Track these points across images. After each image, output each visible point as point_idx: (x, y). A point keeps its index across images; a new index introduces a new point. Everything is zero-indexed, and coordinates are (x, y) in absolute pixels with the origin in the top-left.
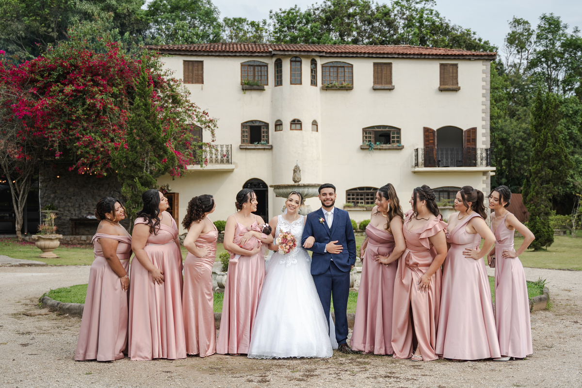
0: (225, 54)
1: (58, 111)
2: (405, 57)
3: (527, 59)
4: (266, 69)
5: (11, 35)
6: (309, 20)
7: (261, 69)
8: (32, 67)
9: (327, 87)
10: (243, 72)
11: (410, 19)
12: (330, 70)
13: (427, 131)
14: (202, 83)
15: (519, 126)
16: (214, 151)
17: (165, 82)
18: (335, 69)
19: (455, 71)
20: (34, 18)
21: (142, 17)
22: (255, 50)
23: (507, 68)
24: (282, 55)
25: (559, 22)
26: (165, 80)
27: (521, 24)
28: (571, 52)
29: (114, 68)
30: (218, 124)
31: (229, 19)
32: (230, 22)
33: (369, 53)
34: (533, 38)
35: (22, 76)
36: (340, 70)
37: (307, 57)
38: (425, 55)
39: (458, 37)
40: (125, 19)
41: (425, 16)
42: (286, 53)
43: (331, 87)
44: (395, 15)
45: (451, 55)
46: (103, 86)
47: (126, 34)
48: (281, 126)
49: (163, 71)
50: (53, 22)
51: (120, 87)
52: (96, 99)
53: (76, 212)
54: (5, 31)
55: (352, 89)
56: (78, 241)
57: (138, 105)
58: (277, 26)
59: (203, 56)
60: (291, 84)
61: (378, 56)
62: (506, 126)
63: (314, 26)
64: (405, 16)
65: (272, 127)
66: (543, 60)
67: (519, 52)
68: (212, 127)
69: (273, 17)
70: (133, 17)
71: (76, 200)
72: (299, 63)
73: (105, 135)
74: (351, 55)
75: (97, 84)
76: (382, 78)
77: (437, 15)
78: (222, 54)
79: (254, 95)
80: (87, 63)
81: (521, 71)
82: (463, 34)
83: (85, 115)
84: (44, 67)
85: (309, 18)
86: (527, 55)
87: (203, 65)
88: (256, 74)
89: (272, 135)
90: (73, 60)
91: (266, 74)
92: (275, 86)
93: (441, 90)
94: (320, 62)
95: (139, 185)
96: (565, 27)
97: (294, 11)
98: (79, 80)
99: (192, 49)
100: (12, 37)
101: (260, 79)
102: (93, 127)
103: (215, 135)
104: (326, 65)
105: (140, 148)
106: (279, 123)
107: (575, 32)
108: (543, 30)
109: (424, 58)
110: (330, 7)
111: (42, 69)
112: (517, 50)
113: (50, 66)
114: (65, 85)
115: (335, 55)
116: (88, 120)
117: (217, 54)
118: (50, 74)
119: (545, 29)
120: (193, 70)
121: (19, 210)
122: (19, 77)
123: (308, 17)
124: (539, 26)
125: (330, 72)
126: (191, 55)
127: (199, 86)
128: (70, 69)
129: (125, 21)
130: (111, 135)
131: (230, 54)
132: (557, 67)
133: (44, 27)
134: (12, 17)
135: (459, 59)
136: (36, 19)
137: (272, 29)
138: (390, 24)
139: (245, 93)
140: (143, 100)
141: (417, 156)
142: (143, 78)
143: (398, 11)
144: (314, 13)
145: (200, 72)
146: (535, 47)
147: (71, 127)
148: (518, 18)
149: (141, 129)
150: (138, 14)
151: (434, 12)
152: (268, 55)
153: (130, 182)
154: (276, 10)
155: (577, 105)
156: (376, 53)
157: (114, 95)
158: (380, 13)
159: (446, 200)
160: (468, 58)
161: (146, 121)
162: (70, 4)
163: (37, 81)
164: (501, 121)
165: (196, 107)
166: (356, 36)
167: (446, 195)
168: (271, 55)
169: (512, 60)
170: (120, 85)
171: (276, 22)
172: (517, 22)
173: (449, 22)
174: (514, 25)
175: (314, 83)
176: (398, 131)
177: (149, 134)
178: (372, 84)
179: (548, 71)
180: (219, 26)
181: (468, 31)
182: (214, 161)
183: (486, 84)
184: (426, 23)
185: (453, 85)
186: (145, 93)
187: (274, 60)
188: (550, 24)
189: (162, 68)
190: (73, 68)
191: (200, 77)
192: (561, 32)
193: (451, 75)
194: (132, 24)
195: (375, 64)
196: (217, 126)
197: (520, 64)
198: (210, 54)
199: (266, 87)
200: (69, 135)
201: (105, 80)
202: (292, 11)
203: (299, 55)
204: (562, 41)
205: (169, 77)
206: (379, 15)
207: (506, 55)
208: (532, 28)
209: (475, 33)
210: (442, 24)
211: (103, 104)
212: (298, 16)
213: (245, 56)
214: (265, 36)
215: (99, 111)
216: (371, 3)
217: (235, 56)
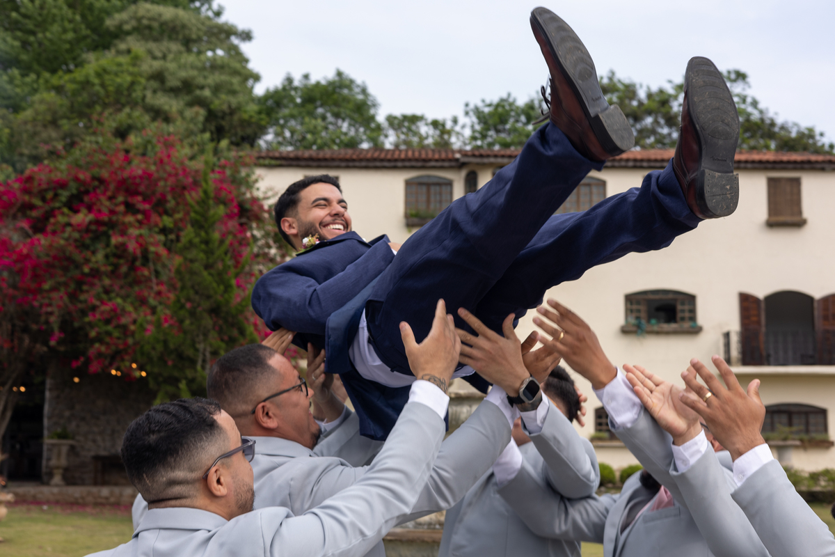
0: (378, 164)
1: (63, 261)
4: (449, 189)
6: (530, 117)
7: (440, 190)
10: (409, 195)
13: (747, 301)
19: (795, 191)
21: (251, 117)
22: (431, 156)
24: (478, 164)
29: (166, 180)
31: (395, 118)
32: (396, 122)
33: (635, 160)
35: (10, 199)
36: (584, 190)
39: (793, 140)
40: (224, 120)
42: (486, 160)
45: (788, 162)
46: (145, 212)
52: (129, 237)
53: (107, 444)
58: (478, 127)
59: (338, 167)
61: (652, 164)
69: (471, 114)
70: (236, 118)
73: (143, 301)
75: (130, 209)
77: (755, 104)
80: (119, 173)
82: (802, 136)
83: (108, 265)
84: (47, 184)
88: (432, 199)
90: (98, 170)
91: (449, 199)
93: (771, 225)
95: (186, 396)
97: (506, 103)
98: (102, 204)
99: (325, 157)
101: (438, 207)
105: (192, 324)
109: (738, 168)
111: (44, 187)
113: (57, 181)
114: (76, 212)
116: (114, 273)
117: (364, 164)
118: (56, 195)
122: (5, 201)
123: (529, 112)
126: (319, 167)
128: (89, 186)
129: (223, 123)
130: (152, 301)
131: (386, 164)
135: (803, 169)
137: (467, 133)
140: (202, 233)
141: (727, 345)
142: (205, 192)
147: (83, 287)
151: (749, 100)
152: (453, 164)
153: (170, 389)
156: (649, 160)
157: (164, 231)
158: (655, 101)
159: (786, 429)
160: (819, 166)
161: (205, 273)
163: (32, 207)
167: (784, 418)
168: (458, 165)
170: (178, 212)
171: (476, 121)
176: (691, 299)
177: (209, 297)
180: (379, 128)
181: (811, 130)
185: (792, 215)
186: (206, 219)
187: (464, 173)
189: (258, 185)
190: (96, 183)
193: (788, 197)
194: (235, 126)
198: (351, 164)
200: (79, 301)
201: (149, 202)
202: (503, 103)
206: (654, 105)
209: (822, 135)
210: (762, 120)
211: (141, 245)
212: (512, 110)
213: (413, 168)
214: (456, 142)
215: (135, 259)
216: (638, 86)
217: (395, 168)
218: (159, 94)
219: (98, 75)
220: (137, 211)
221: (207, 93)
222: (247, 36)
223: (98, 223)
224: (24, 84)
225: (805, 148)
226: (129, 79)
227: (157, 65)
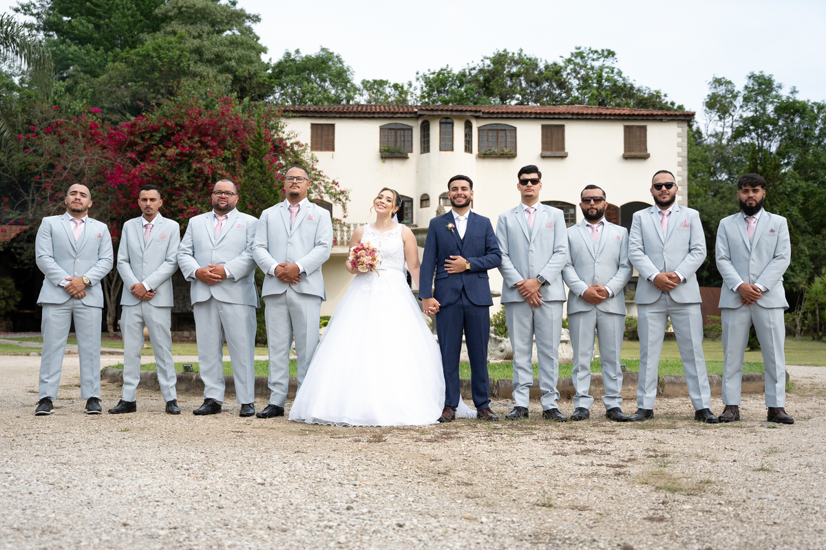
0: (362, 115)
1: (159, 179)
2: (580, 117)
3: (732, 127)
4: (410, 134)
5: (116, 103)
6: (463, 82)
7: (404, 133)
8: (132, 127)
9: (485, 154)
10: (382, 137)
11: (585, 79)
12: (488, 134)
14: (333, 150)
15: (723, 206)
16: (345, 229)
17: (288, 147)
18: (495, 133)
19: (643, 135)
20: (141, 83)
21: (264, 80)
22: (397, 110)
23: (706, 138)
24: (430, 115)
25: (772, 81)
26: (289, 145)
27: (722, 84)
28: (787, 118)
29: (226, 127)
30: (351, 196)
31: (368, 82)
32: (369, 85)
33: (536, 113)
34: (739, 102)
35: (120, 139)
36: (501, 134)
37: (460, 118)
38: (606, 115)
39: (646, 99)
40: (245, 83)
41: (605, 75)
42: (435, 113)
43: (490, 154)
44: (568, 74)
45: (638, 115)
46: (213, 148)
47: (245, 99)
48: (428, 202)
49: (286, 133)
50: (162, 87)
51: (233, 150)
52: (204, 163)
53: (180, 305)
54: (109, 98)
55: (515, 157)
56: (179, 337)
57: (252, 165)
58: (425, 89)
59: (334, 118)
60: (441, 150)
61: (547, 116)
62: (707, 205)
63: (469, 89)
64: (579, 76)
65: (416, 203)
66: (751, 128)
67: (721, 119)
68: (343, 200)
69: (421, 79)
70: (254, 81)
71: (180, 290)
72: (451, 125)
74: (514, 116)
75: (204, 145)
76: (552, 143)
77: (620, 73)
78: (357, 116)
79: (394, 166)
80: (195, 121)
81: (724, 142)
82: (651, 96)
83: (190, 183)
84: (145, 128)
85: (464, 79)
86: (731, 122)
87: (334, 129)
88: (398, 140)
89: (417, 213)
90: (179, 119)
91: (410, 139)
92: (422, 153)
93: (626, 158)
94: (476, 125)
96: (780, 87)
97: (445, 72)
98: (184, 142)
99: (321, 110)
100: (117, 106)
101: (403, 145)
102: (199, 197)
103: (347, 210)
104: (484, 128)
106: (425, 198)
107: (792, 93)
108: (752, 91)
109: (605, 119)
110: (489, 66)
111: (143, 130)
112: (719, 116)
113: (152, 127)
114: (168, 147)
115: (495, 116)
116: (194, 188)
117: (352, 115)
118: (152, 136)
119: (753, 90)
120: (322, 135)
121: (112, 299)
122: (117, 141)
123: (462, 78)
124: (746, 87)
125: (488, 136)
126: (321, 117)
127: (330, 153)
128: (175, 130)
129: (245, 85)
131: (367, 115)
132: (769, 136)
133: (153, 92)
134: (118, 83)
135: (648, 120)
136: (144, 84)
137: (419, 93)
138: (562, 85)
139: (384, 162)
140: (258, 161)
142: (259, 134)
143: (571, 70)
144: (470, 74)
145: (331, 138)
146: (742, 112)
147: (174, 197)
148: (719, 77)
149: (254, 195)
150: (260, 77)
151: (616, 71)
152: (413, 116)
154: (424, 71)
155: (796, 182)
156: (545, 114)
157: (225, 160)
158: (550, 71)
160: (659, 118)
161: (261, 186)
162: (183, 66)
164: (701, 200)
165: (324, 177)
166: (520, 99)
168: (416, 117)
169: (713, 128)
170: (234, 148)
171: (424, 84)
172: (718, 82)
173: (633, 83)
174: (714, 86)
175: (468, 148)
176: (573, 207)
177: (264, 202)
178: (539, 151)
179: (758, 140)
180: (355, 89)
181: (658, 92)
182: (345, 243)
183: (683, 151)
184: (606, 84)
185: (640, 151)
186: (260, 152)
187: (420, 122)
188: (760, 84)
189: (283, 130)
190: (179, 128)
191: (331, 143)
192: (774, 93)
193: (638, 139)
194: (254, 88)
195: (543, 127)
196: (349, 198)
197: (723, 134)
198: (343, 116)
199: (409, 154)
200: (171, 207)
201: (215, 141)
202: (443, 72)
203: (451, 115)
204: (775, 104)
205: (293, 141)
206: (549, 74)
207: (705, 122)
208: (736, 90)
209: (665, 96)
210: (625, 85)
211: (212, 169)
212: (450, 77)
213: (385, 118)
214: (411, 100)
215: (207, 178)
216: (539, 60)
217: (373, 118)
218: (199, 64)
219: (155, 50)
220: (207, 147)
221: (233, 63)
222: (256, 19)
223: (181, 154)
224: (97, 55)
225: (654, 106)
226: (178, 52)
227: (197, 42)
